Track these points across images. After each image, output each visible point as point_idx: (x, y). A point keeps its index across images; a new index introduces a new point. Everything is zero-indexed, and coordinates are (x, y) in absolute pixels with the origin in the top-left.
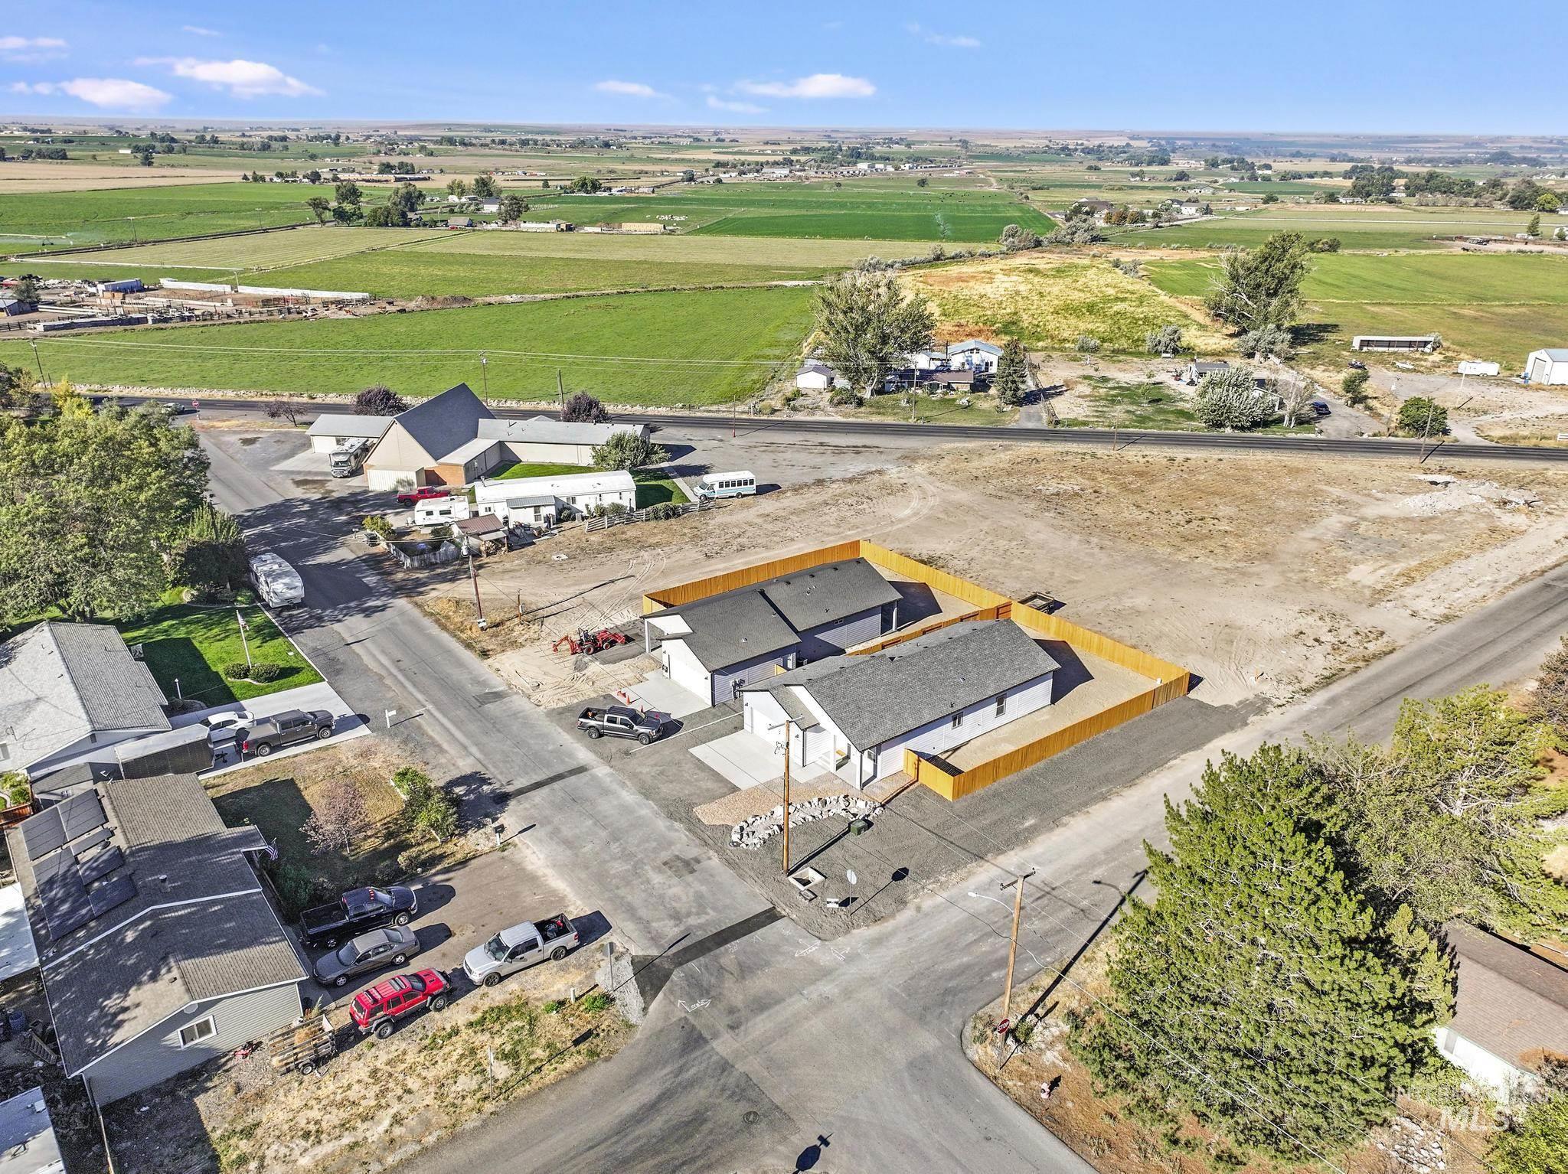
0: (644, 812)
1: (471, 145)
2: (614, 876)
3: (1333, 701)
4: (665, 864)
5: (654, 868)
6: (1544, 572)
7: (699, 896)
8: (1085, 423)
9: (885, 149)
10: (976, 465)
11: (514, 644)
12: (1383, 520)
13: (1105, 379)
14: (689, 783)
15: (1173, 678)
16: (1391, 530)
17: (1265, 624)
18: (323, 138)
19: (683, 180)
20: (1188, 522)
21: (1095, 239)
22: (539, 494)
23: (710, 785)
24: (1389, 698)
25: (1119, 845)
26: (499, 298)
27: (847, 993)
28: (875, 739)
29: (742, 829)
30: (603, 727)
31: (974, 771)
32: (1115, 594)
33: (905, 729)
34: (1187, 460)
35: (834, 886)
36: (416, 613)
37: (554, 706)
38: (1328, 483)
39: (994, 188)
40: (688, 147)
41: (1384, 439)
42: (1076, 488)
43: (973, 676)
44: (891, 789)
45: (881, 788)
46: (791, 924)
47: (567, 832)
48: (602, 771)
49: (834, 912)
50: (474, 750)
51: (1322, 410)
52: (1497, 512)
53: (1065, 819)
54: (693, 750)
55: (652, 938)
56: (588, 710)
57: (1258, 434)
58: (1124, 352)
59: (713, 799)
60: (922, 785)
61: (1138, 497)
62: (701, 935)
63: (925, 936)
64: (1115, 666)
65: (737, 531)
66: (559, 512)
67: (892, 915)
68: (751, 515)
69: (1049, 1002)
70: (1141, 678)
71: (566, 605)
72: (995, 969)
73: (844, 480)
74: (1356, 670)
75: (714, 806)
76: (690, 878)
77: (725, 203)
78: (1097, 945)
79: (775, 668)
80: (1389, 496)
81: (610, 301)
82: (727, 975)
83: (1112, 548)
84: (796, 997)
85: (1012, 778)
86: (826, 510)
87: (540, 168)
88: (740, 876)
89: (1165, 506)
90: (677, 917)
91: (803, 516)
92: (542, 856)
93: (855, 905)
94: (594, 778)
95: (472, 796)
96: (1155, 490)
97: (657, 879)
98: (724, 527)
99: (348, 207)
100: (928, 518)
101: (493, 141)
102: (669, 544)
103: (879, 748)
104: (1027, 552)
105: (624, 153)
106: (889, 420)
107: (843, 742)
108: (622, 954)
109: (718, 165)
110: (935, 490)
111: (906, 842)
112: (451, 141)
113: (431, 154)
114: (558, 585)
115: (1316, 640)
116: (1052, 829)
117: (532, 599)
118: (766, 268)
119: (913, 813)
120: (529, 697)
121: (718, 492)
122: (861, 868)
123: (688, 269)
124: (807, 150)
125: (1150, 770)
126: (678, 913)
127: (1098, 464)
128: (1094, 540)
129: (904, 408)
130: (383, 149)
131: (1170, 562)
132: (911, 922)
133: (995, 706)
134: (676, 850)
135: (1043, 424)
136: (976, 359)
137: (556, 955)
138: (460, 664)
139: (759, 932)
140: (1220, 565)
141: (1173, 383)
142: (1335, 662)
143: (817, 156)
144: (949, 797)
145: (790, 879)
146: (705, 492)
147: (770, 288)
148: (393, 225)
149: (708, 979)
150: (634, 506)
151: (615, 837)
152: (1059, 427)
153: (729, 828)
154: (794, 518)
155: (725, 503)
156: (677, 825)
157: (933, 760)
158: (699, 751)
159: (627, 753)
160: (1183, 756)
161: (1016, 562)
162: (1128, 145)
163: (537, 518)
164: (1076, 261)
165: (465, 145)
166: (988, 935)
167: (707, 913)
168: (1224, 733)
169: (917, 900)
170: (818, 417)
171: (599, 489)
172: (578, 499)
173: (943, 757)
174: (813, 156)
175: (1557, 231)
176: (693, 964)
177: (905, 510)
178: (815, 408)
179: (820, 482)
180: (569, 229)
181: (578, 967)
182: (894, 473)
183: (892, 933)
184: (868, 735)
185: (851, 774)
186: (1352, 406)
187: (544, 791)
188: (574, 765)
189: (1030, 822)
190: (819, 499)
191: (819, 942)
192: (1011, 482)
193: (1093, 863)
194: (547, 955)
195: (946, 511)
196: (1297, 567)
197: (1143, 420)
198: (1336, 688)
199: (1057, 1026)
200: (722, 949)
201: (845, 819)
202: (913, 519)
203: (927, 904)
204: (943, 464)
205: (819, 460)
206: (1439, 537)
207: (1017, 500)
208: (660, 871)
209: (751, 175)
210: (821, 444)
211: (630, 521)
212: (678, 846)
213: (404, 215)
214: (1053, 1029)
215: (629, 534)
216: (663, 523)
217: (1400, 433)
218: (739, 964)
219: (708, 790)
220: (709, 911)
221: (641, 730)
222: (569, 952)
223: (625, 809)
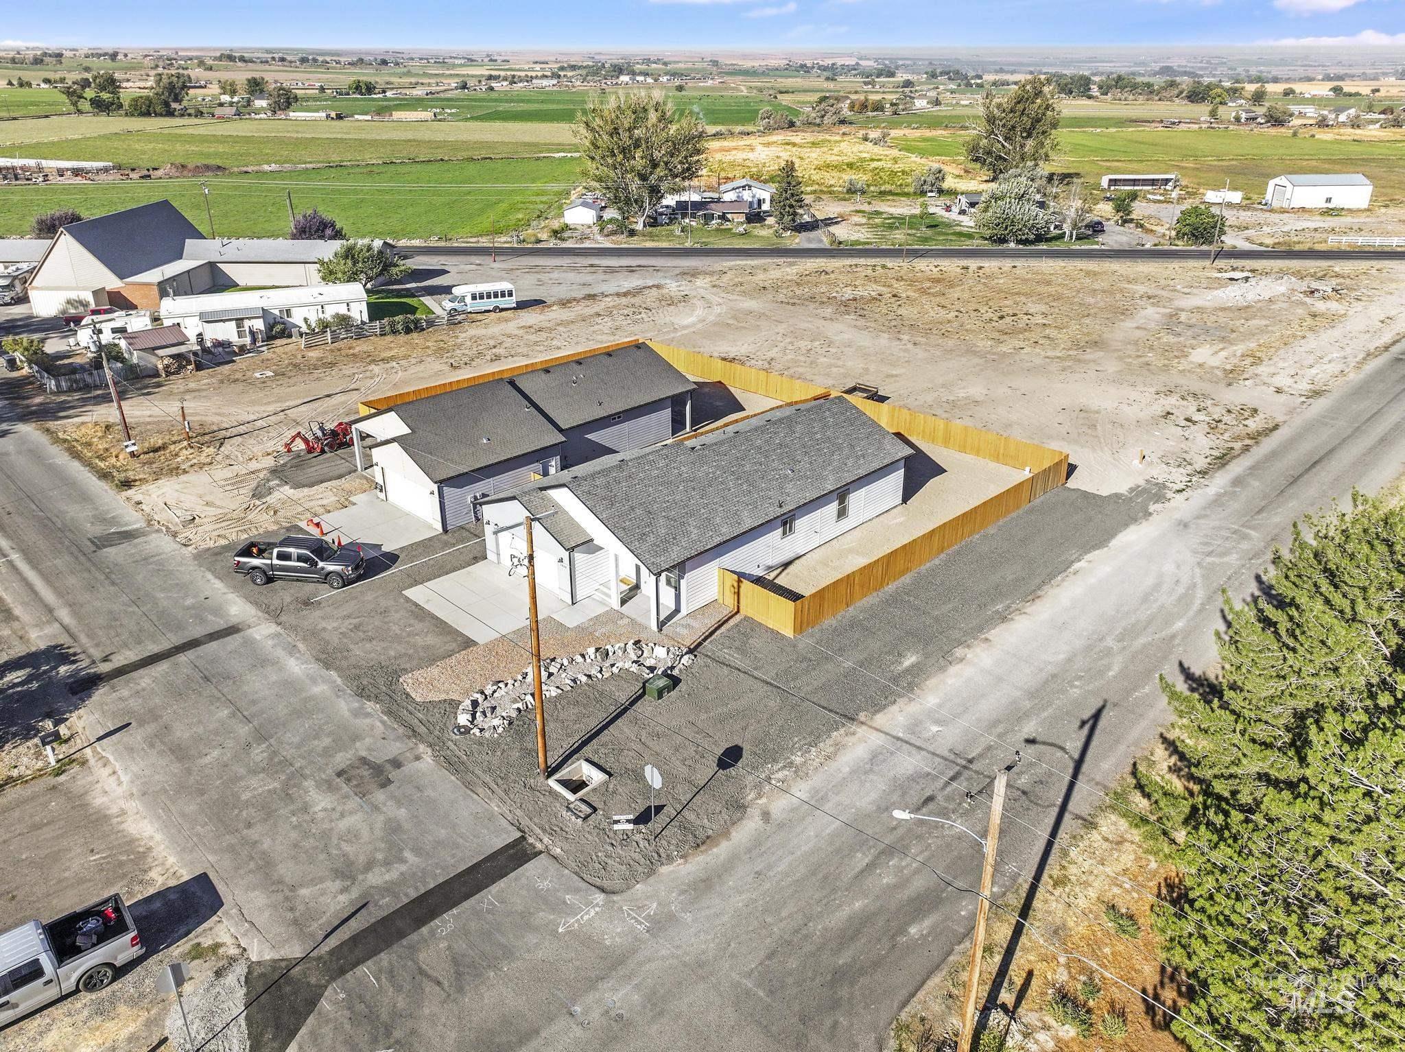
0: (319, 689)
1: (252, 61)
2: (247, 804)
3: (1238, 482)
4: (339, 774)
5: (318, 786)
6: (1387, 348)
7: (393, 828)
8: (868, 243)
9: (644, 67)
10: (760, 277)
11: (175, 471)
12: (1200, 310)
13: (878, 213)
14: (397, 639)
15: (1046, 465)
16: (1213, 318)
17: (1125, 407)
18: (101, 55)
19: (456, 88)
20: (1002, 317)
21: (842, 122)
22: (242, 306)
23: (431, 640)
24: (1301, 476)
25: (1046, 682)
26: (255, 168)
27: (656, 1003)
28: (676, 555)
29: (475, 704)
30: (272, 567)
31: (820, 594)
32: (943, 386)
33: (717, 540)
34: (980, 268)
35: (624, 789)
36: (44, 439)
37: (211, 544)
38: (1129, 282)
39: (745, 93)
40: (462, 65)
41: (1166, 248)
42: (873, 294)
43: (804, 465)
44: (702, 626)
45: (688, 626)
46: (553, 867)
47: (181, 732)
48: (263, 631)
49: (627, 835)
50: (64, 614)
51: (1097, 228)
52: (1309, 301)
53: (959, 652)
54: (407, 593)
55: (295, 922)
56: (253, 545)
57: (1043, 246)
58: (891, 193)
59: (432, 661)
60: (746, 618)
61: (939, 299)
62: (386, 905)
63: (782, 867)
64: (969, 458)
65: (492, 343)
66: (269, 327)
67: (726, 834)
68: (511, 327)
69: (1016, 975)
70: (1005, 469)
71: (259, 424)
72: (913, 920)
73: (618, 295)
74: (1247, 449)
75: (434, 671)
76: (380, 796)
77: (496, 100)
78: (1065, 853)
79: (531, 475)
80: (1195, 291)
81: (374, 168)
82: (429, 987)
83: (926, 344)
84: (562, 1023)
85: (872, 599)
86: (599, 320)
87: (319, 80)
88: (468, 785)
89: (974, 306)
90: (346, 872)
91: (572, 326)
92: (125, 778)
93: (662, 819)
94: (249, 643)
95: (35, 685)
96: (955, 293)
97: (321, 802)
98: (476, 340)
99: (105, 96)
100: (715, 324)
101: (273, 59)
102: (406, 357)
103: (681, 568)
104: (833, 350)
105: (401, 70)
106: (665, 245)
107: (628, 563)
108: (232, 960)
109: (490, 78)
110: (721, 301)
111: (733, 705)
112: (231, 58)
113: (211, 69)
114: (253, 403)
115: (1188, 420)
116: (942, 669)
117: (216, 419)
118: (536, 145)
119: (737, 660)
120: (175, 535)
121: (471, 305)
122: (667, 752)
123: (455, 146)
124: (573, 68)
125: (1051, 576)
126: (350, 864)
127: (891, 274)
128: (905, 337)
129: (679, 237)
130: (161, 64)
131: (994, 354)
132: (757, 842)
133: (834, 507)
134: (361, 749)
135: (826, 243)
136: (747, 195)
137: (90, 982)
138: (84, 497)
139: (494, 888)
140: (1049, 354)
141: (944, 213)
142: (1220, 442)
143: (584, 72)
144: (789, 632)
145: (552, 782)
146: (456, 305)
147: (538, 159)
148: (156, 115)
149: (391, 999)
150: (366, 318)
151: (261, 736)
152: (842, 247)
153: (455, 704)
154: (561, 329)
155: (479, 317)
156: (370, 706)
157: (759, 581)
158: (415, 593)
159: (307, 603)
160: (1088, 557)
161: (822, 360)
162: (857, 64)
163: (240, 334)
164: (827, 137)
165: (245, 61)
166: (889, 851)
167: (403, 861)
168: (1126, 525)
169: (763, 801)
170: (587, 244)
171: (320, 299)
172: (294, 311)
173: (771, 576)
174: (578, 72)
175: (1234, 114)
176: (364, 970)
177: (687, 318)
178: (584, 238)
179: (591, 297)
180: (339, 117)
181: (133, 1002)
182: (673, 287)
183: (728, 866)
184: (665, 550)
185: (645, 610)
186: (1122, 225)
187: (163, 667)
188: (221, 624)
189: (910, 660)
190: (589, 311)
191: (600, 898)
192: (806, 291)
193: (1016, 716)
194: (68, 985)
195: (735, 318)
196: (1134, 354)
197: (925, 240)
198: (1237, 468)
199: (1046, 1027)
200: (424, 930)
201: (637, 677)
202: (700, 326)
203: (779, 805)
204: (725, 278)
205: (589, 278)
206: (1264, 322)
207: (812, 306)
208: (329, 787)
209: (521, 85)
210: (592, 266)
211: (360, 336)
212: (368, 740)
213: (167, 104)
214: (1041, 1036)
215: (357, 350)
216: (402, 338)
217: (1180, 243)
218: (455, 961)
219: (427, 648)
220: (407, 854)
221: (331, 567)
222: (120, 972)
223: (290, 686)
